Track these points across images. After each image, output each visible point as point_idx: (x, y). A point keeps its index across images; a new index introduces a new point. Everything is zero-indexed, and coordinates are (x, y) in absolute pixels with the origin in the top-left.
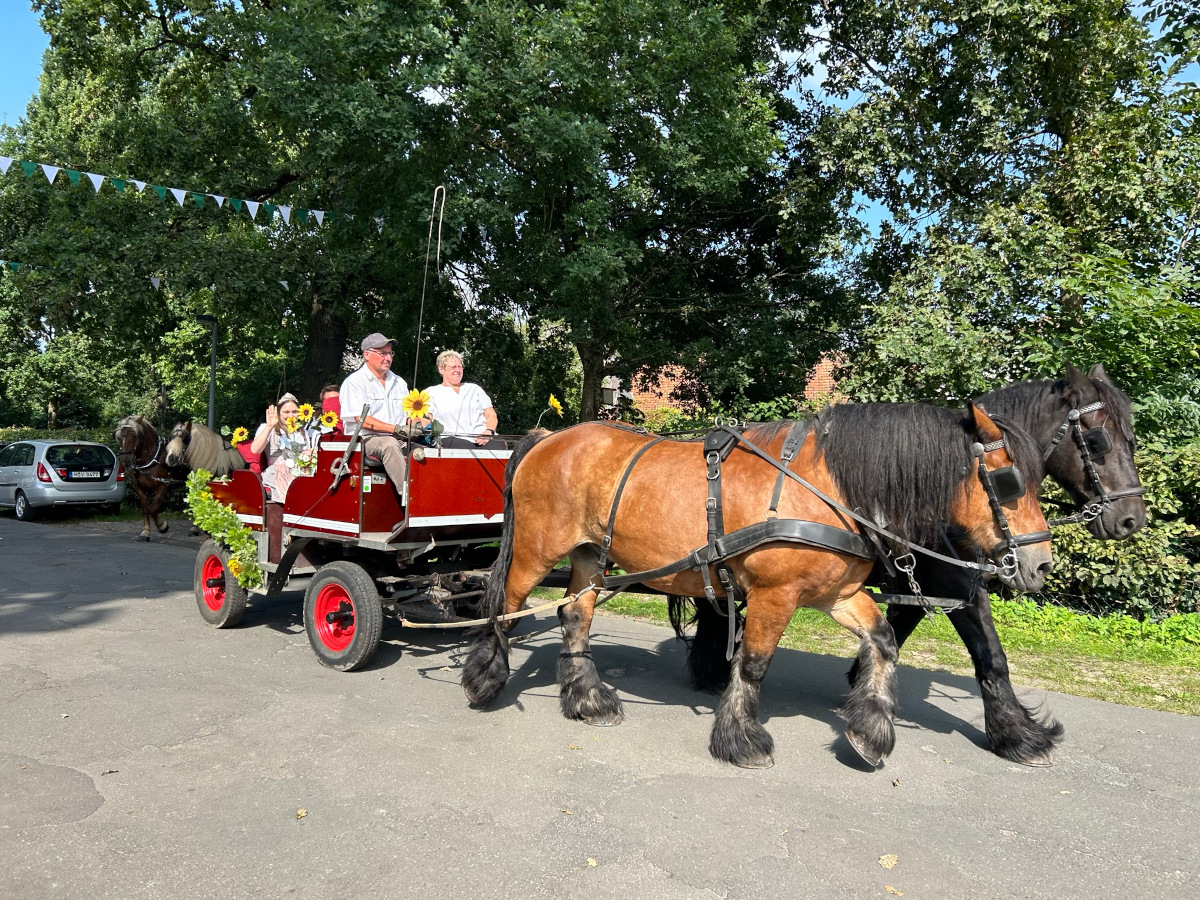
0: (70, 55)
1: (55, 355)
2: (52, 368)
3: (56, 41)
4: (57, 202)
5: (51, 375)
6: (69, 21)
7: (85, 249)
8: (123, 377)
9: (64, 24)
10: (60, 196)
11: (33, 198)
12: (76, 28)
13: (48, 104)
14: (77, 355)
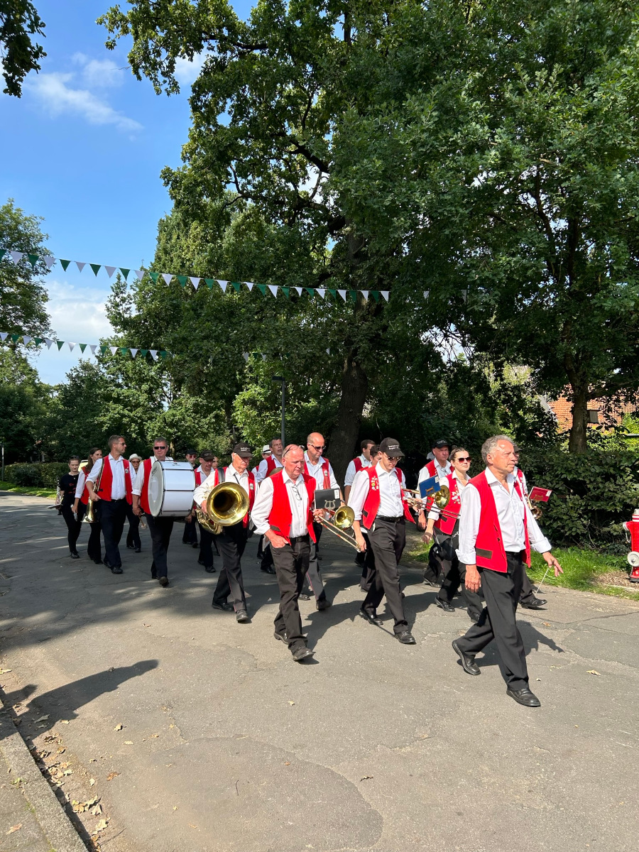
0: (187, 211)
1: (174, 412)
2: (173, 420)
3: (178, 204)
4: (185, 308)
5: (172, 425)
6: (186, 188)
7: (206, 337)
8: (213, 423)
9: (184, 191)
10: (187, 304)
11: (170, 308)
12: (191, 192)
13: (166, 252)
14: (187, 411)
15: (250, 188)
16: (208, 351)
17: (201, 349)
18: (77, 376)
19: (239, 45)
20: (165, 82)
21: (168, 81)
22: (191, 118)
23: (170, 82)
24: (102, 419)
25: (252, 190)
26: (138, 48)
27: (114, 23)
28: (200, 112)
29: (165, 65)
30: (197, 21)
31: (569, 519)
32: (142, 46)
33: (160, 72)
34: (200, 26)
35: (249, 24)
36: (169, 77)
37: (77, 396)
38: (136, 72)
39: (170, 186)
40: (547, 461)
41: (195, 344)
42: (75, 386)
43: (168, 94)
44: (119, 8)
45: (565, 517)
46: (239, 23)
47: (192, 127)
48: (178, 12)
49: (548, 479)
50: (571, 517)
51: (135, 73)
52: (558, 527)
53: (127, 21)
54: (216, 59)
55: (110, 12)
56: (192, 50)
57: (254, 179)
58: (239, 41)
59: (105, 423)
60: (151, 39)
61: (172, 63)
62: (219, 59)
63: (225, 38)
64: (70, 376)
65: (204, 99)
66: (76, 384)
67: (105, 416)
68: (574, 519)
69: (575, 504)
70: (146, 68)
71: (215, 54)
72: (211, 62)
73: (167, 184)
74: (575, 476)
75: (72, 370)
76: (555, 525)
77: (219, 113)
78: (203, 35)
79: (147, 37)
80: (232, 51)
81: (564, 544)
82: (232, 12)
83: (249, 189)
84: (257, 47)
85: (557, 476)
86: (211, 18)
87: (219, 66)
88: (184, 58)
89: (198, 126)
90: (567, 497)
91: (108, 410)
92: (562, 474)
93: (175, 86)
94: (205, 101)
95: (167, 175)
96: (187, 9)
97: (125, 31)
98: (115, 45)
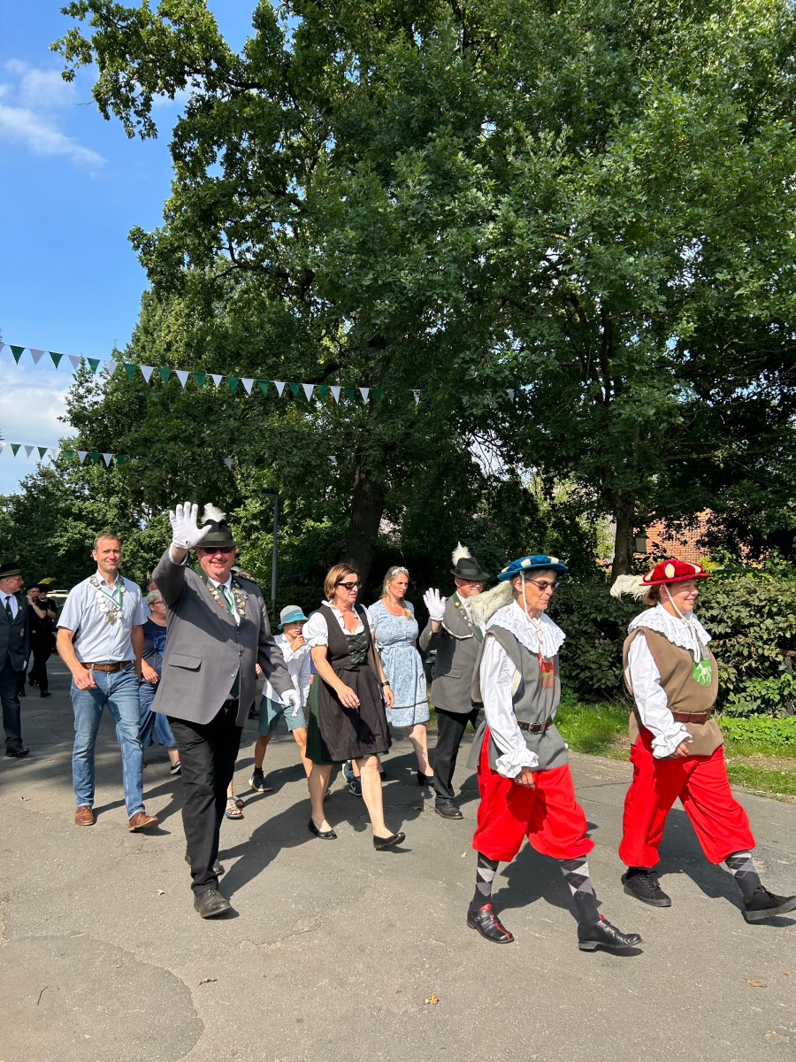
0: (161, 282)
1: (152, 532)
2: (150, 542)
3: (151, 273)
4: (153, 402)
5: (149, 548)
6: (160, 254)
7: (174, 438)
11: (135, 401)
13: (147, 331)
15: (249, 256)
16: (174, 455)
17: (166, 452)
18: (34, 486)
19: (230, 82)
20: (139, 122)
21: (143, 122)
22: (174, 168)
23: (146, 122)
24: (57, 540)
25: (253, 259)
26: (106, 80)
27: (73, 49)
28: (184, 161)
29: (138, 102)
30: (177, 50)
31: (599, 669)
32: (111, 78)
33: (133, 109)
34: (181, 57)
35: (243, 57)
36: (145, 117)
37: (33, 510)
38: (103, 109)
39: (140, 250)
40: (575, 598)
41: (159, 446)
42: (30, 496)
43: (143, 138)
44: (79, 31)
45: (593, 666)
46: (231, 56)
47: (175, 179)
48: (153, 39)
49: (575, 619)
50: (601, 666)
51: (102, 111)
52: (587, 677)
53: (90, 48)
54: (202, 98)
55: (67, 36)
56: (172, 86)
57: (254, 245)
58: (230, 78)
59: (62, 546)
60: (122, 70)
61: (148, 100)
62: (207, 98)
63: (213, 74)
64: (24, 485)
65: (188, 145)
66: (32, 496)
67: (61, 536)
68: (604, 668)
69: (605, 650)
70: (115, 105)
71: (202, 92)
72: (197, 101)
73: (136, 247)
74: (606, 616)
75: (26, 477)
76: (582, 676)
77: (208, 164)
78: (187, 69)
79: (117, 68)
80: (223, 89)
81: (594, 699)
82: (223, 42)
83: (248, 258)
84: (253, 86)
85: (586, 615)
86: (196, 47)
87: (207, 105)
88: (163, 94)
89: (181, 178)
90: (597, 641)
91: (66, 530)
92: (591, 613)
93: (151, 128)
94: (190, 148)
95: (137, 237)
96: (165, 35)
97: (87, 59)
98: (74, 75)
